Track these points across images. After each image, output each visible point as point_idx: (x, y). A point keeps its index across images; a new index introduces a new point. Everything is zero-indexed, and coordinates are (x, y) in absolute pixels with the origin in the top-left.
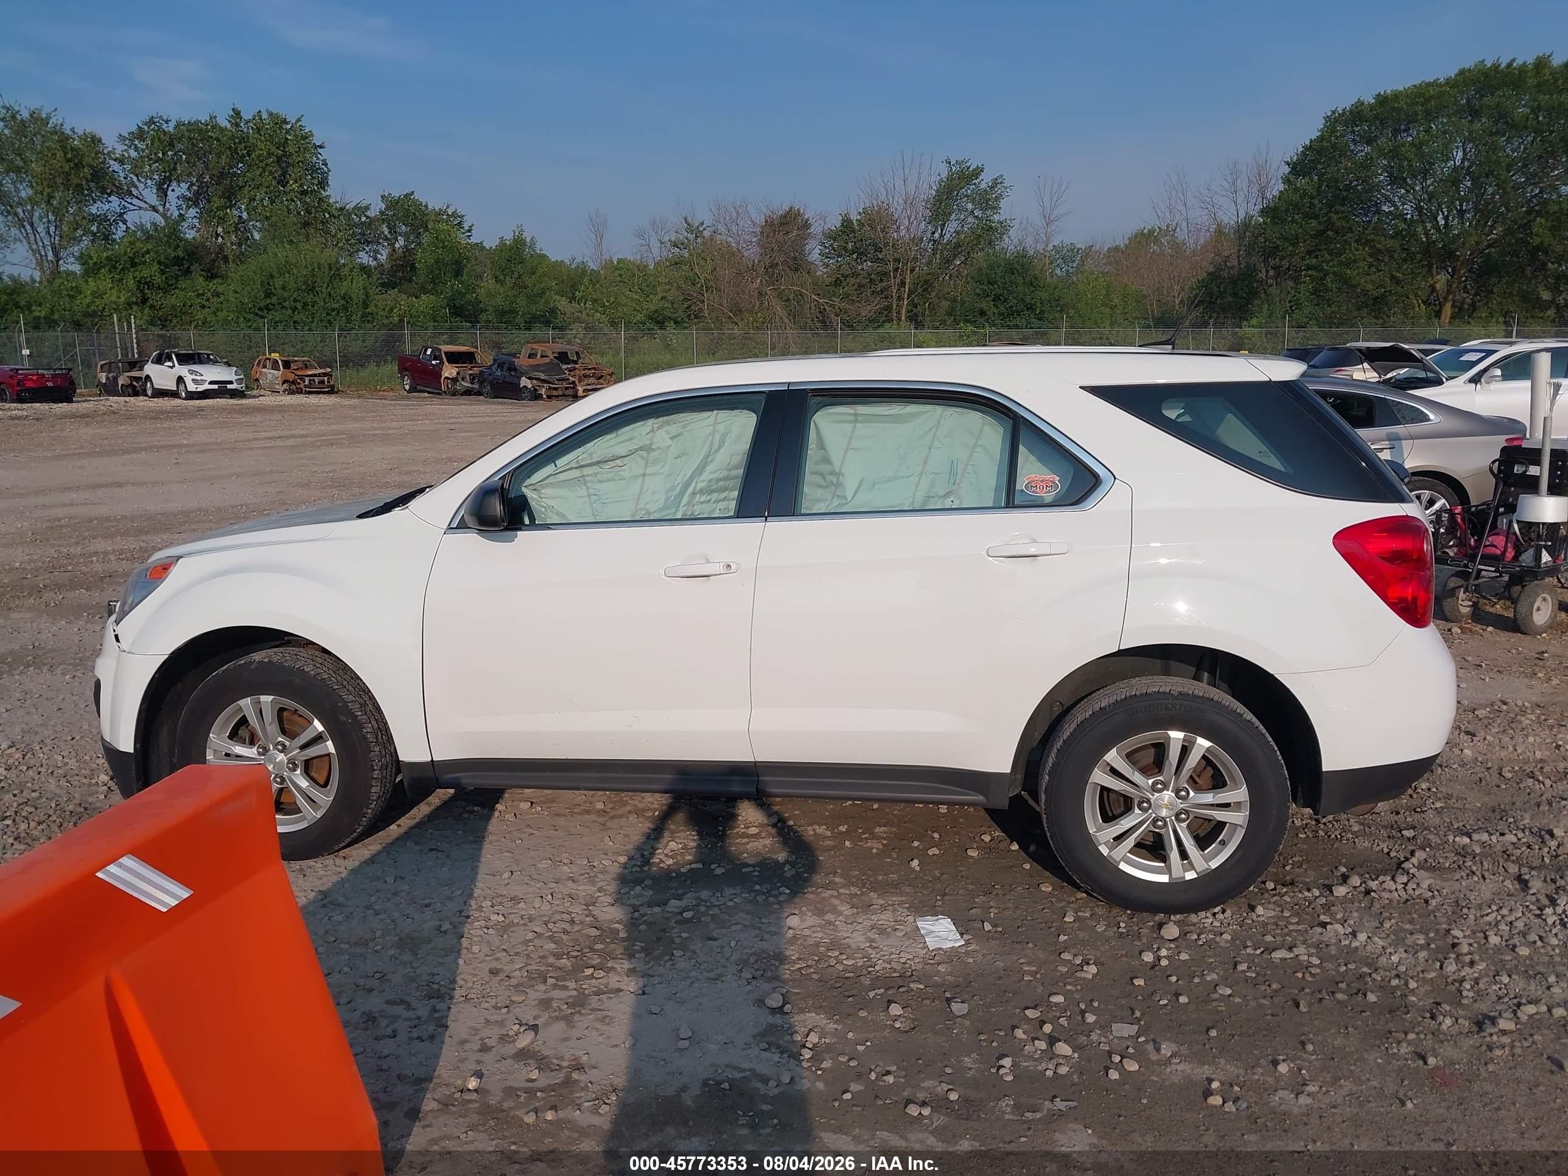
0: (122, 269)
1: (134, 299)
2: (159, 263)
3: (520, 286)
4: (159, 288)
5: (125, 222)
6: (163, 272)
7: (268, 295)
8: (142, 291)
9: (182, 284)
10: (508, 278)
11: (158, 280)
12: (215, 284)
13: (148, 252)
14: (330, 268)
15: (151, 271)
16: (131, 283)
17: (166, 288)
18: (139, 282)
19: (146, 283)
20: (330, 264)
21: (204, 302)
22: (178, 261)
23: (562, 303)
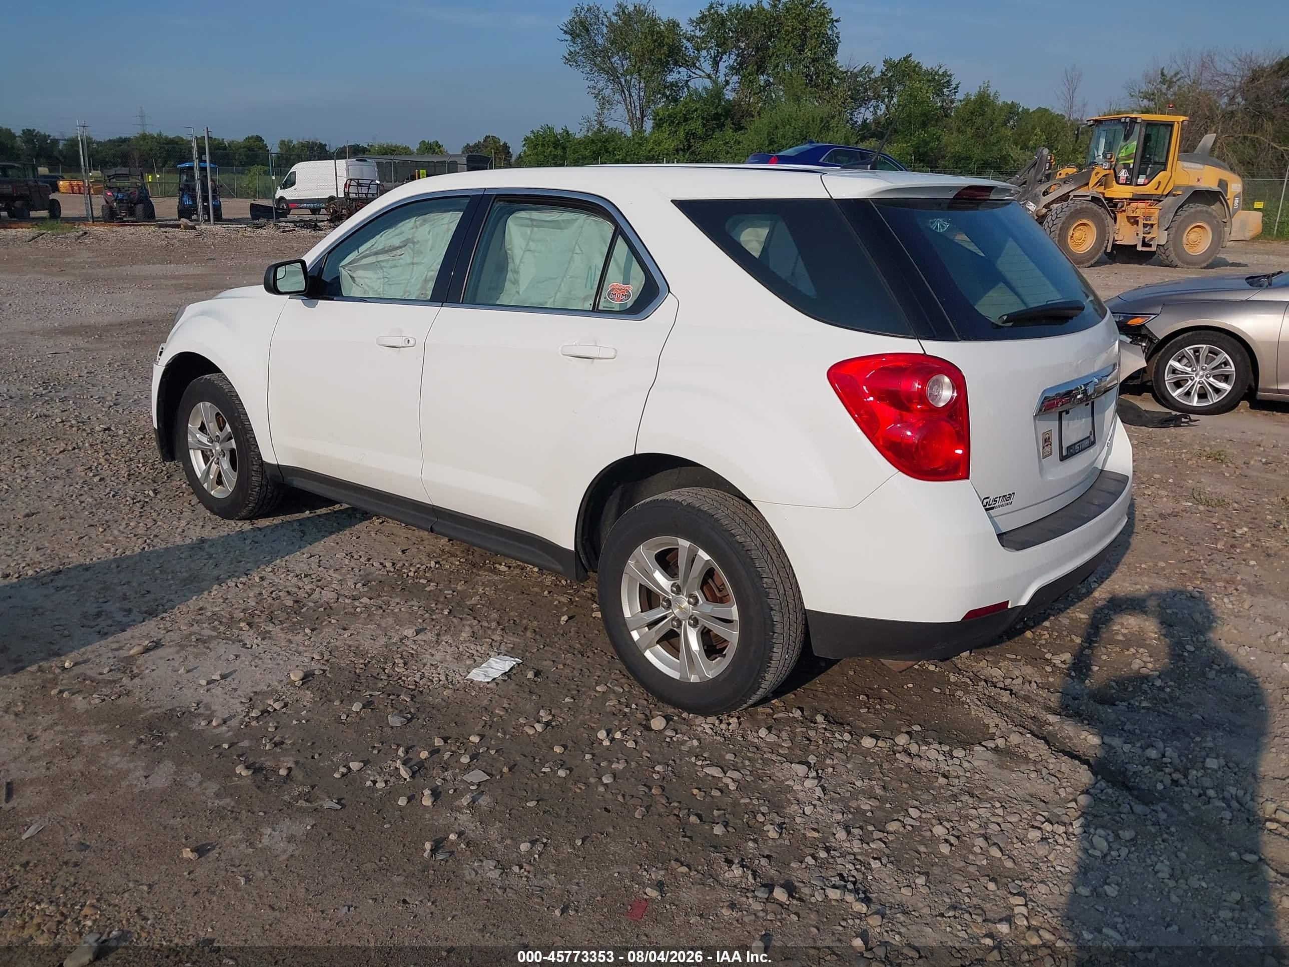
0: (678, 124)
1: (682, 147)
2: (703, 118)
3: (979, 136)
4: (700, 138)
5: (688, 87)
6: (704, 125)
7: (771, 142)
8: (688, 141)
9: (717, 134)
10: (969, 129)
11: (700, 131)
12: (738, 136)
13: (696, 110)
14: (822, 121)
15: (696, 125)
16: (682, 134)
17: (705, 138)
18: (688, 133)
19: (692, 134)
20: (822, 118)
21: (728, 149)
22: (717, 117)
23: (1015, 152)
